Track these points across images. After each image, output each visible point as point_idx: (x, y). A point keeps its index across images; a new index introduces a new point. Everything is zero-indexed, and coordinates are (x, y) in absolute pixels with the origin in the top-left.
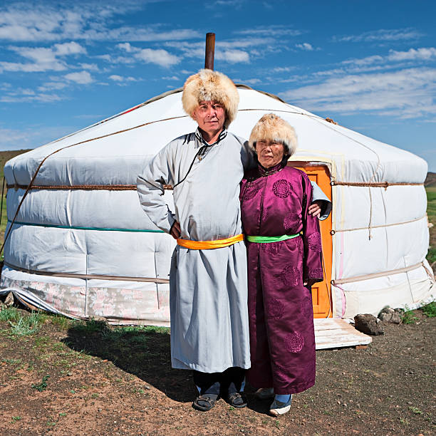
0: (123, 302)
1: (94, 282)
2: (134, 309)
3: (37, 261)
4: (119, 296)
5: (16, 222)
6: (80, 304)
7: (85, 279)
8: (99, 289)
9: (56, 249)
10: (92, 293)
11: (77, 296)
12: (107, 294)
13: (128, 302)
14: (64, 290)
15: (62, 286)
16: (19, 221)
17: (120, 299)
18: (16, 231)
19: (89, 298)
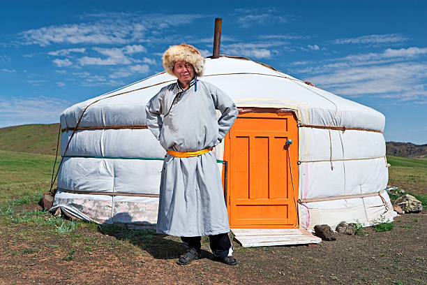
0: (139, 212)
1: (118, 198)
2: (147, 217)
3: (79, 183)
4: (136, 207)
5: (66, 157)
6: (107, 214)
7: (112, 196)
8: (122, 203)
9: (93, 173)
10: (116, 206)
11: (106, 208)
12: (128, 207)
13: (142, 212)
14: (96, 204)
15: (95, 201)
16: (68, 155)
17: (137, 210)
18: (66, 162)
19: (115, 210)
